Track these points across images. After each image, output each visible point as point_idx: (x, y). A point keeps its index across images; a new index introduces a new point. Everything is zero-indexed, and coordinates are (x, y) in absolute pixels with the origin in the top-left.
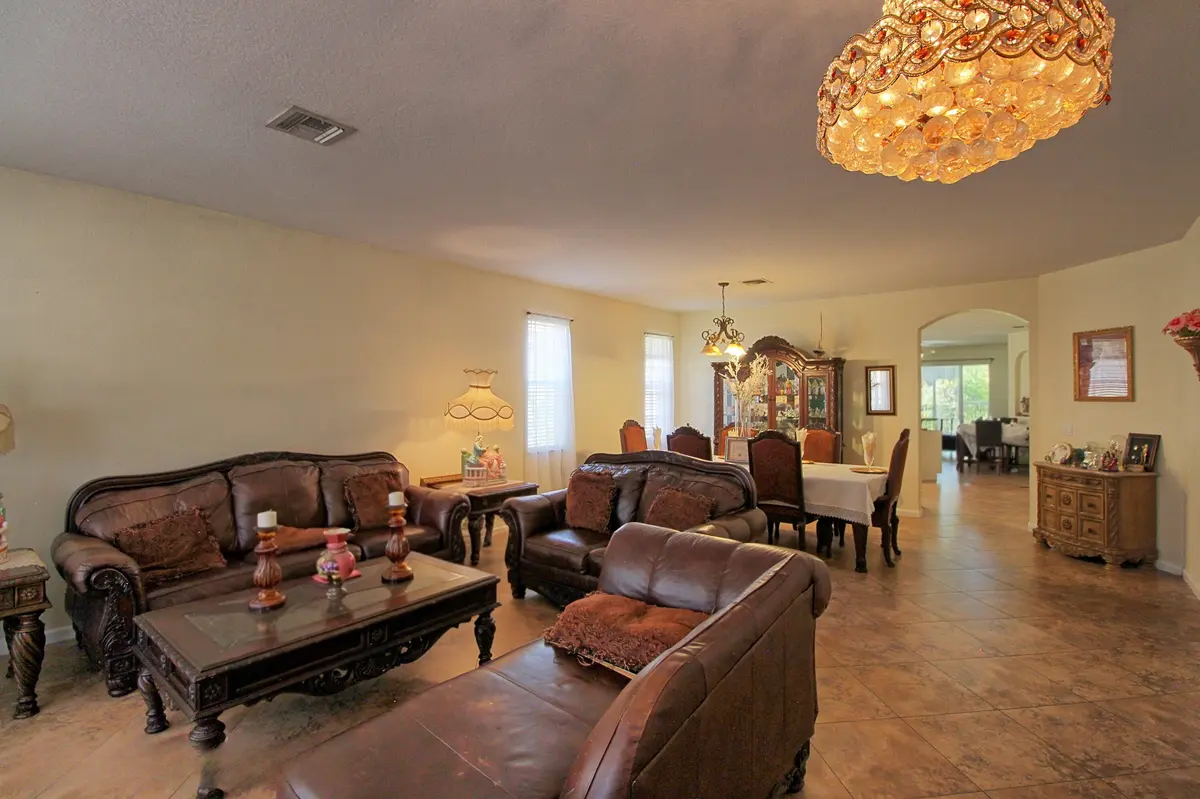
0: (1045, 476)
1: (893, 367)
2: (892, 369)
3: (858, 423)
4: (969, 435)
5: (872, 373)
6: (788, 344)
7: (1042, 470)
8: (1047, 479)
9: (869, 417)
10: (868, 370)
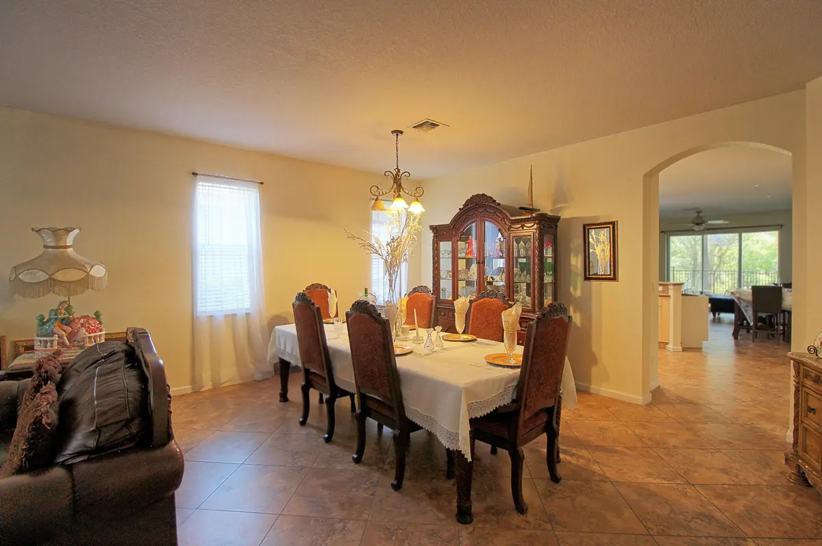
0: (807, 376)
1: (613, 223)
2: (613, 225)
3: (575, 289)
4: (745, 301)
5: (593, 232)
6: (494, 201)
7: (802, 367)
8: (809, 383)
9: (587, 282)
10: (586, 228)
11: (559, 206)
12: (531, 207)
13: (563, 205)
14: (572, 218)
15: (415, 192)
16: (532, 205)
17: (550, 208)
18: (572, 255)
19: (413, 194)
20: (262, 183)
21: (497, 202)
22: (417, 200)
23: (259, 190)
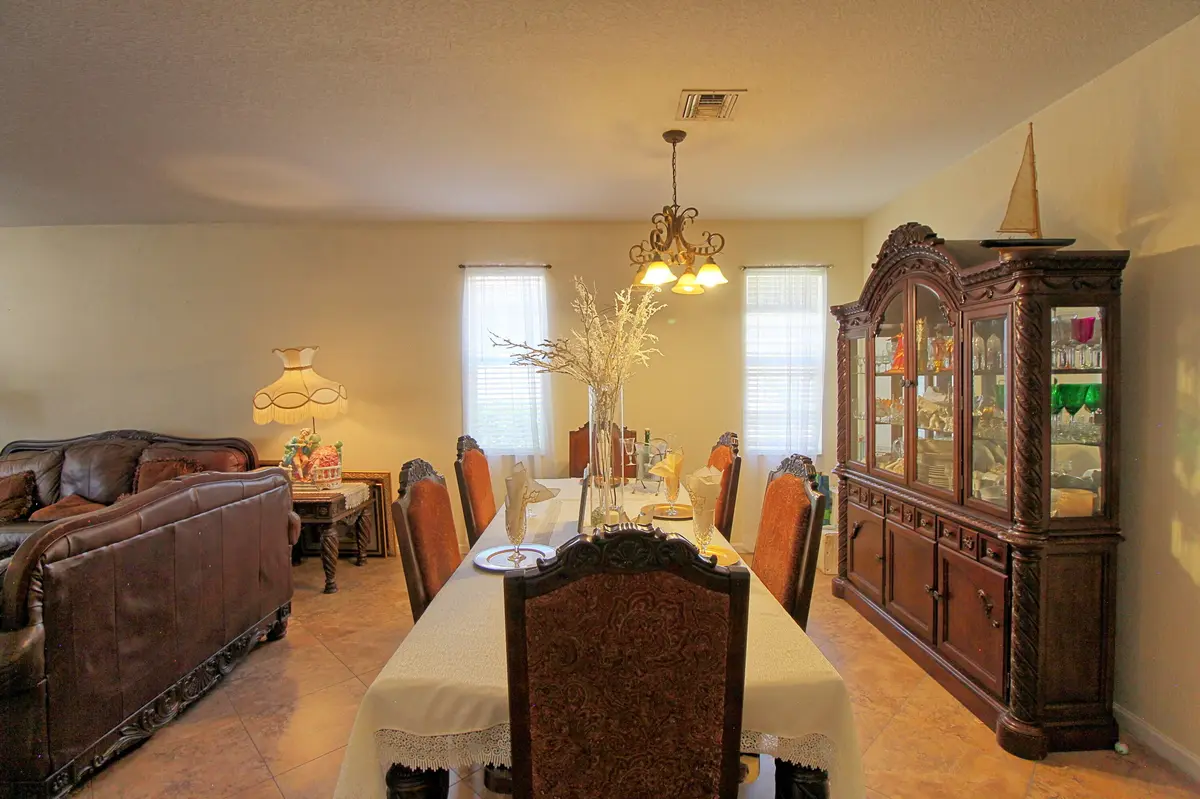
11: (1142, 220)
12: (1034, 237)
13: (1154, 216)
14: (1180, 251)
15: (707, 245)
16: (1037, 229)
17: (1118, 231)
18: (1181, 366)
19: (703, 251)
20: (549, 267)
21: (939, 237)
22: (711, 261)
23: (546, 277)
